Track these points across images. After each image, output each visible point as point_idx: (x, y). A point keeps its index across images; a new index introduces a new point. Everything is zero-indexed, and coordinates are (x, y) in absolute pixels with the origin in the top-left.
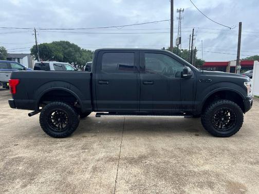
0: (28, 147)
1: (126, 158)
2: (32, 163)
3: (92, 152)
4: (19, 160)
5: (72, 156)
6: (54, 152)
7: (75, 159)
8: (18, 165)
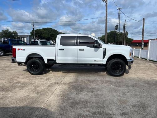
0: (23, 78)
1: (63, 83)
2: (24, 83)
3: (50, 80)
4: (19, 82)
5: (41, 82)
6: (34, 80)
7: (42, 83)
8: (18, 84)
